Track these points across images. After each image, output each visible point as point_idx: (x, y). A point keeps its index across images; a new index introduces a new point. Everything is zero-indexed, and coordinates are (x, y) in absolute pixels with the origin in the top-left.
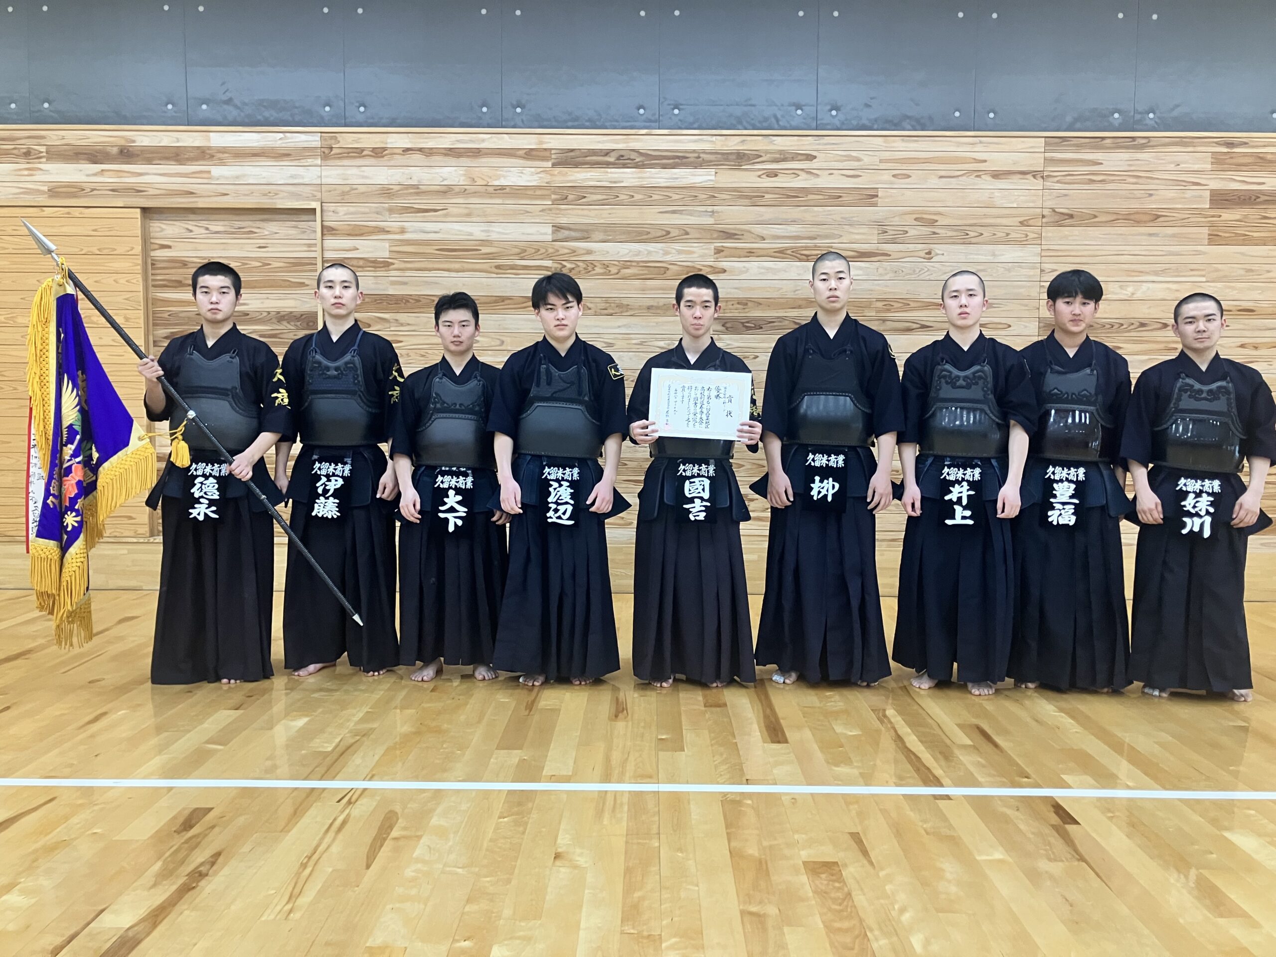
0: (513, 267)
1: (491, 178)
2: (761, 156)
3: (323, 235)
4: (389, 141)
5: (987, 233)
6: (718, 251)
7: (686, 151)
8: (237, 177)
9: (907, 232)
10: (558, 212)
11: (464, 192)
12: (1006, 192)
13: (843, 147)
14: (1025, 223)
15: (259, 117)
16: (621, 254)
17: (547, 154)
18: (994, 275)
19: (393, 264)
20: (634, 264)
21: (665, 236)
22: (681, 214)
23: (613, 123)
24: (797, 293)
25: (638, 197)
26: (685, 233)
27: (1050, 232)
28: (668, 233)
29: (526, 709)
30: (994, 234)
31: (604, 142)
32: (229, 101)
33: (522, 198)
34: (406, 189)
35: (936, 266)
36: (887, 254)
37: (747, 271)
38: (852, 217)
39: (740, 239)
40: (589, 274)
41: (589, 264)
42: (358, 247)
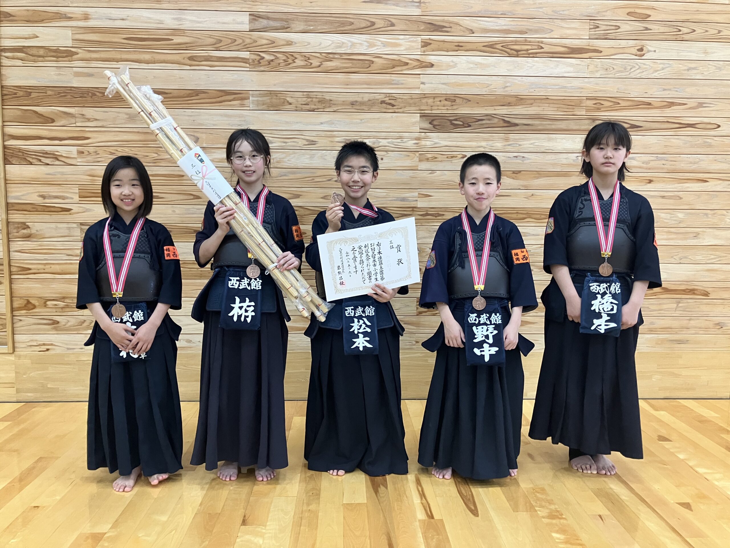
0: (208, 59)
5: (699, 30)
6: (426, 44)
9: (619, 27)
16: (322, 46)
18: (706, 73)
19: (78, 54)
20: (336, 56)
21: (370, 27)
24: (507, 89)
26: (390, 24)
30: (707, 31)
35: (647, 63)
36: (598, 50)
37: (455, 65)
38: (563, 11)
39: (447, 32)
40: (289, 66)
41: (289, 56)
42: (38, 35)
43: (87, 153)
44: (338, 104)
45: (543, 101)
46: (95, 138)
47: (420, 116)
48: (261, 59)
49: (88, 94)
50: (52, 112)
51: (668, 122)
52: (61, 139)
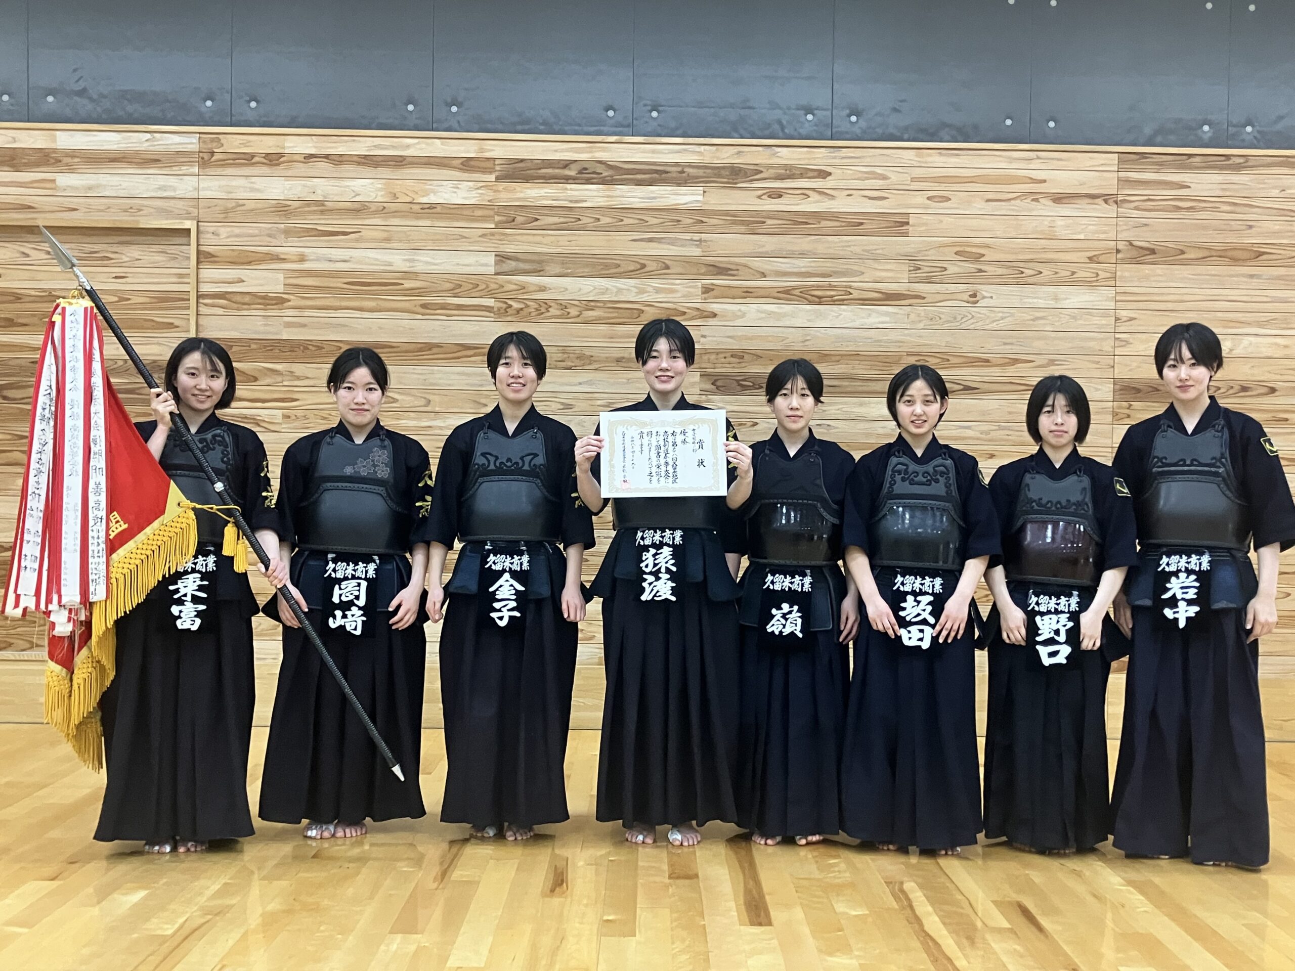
0: (444, 307)
1: (417, 193)
2: (762, 172)
3: (198, 262)
4: (287, 145)
5: (1047, 271)
6: (707, 290)
7: (666, 164)
8: (90, 188)
9: (946, 269)
10: (502, 237)
11: (382, 211)
12: (1070, 221)
13: (867, 161)
14: (1095, 259)
15: (121, 113)
16: (582, 292)
17: (489, 164)
18: (1056, 324)
19: (289, 301)
20: (599, 304)
21: (639, 269)
22: (659, 242)
23: (577, 128)
24: (807, 343)
25: (605, 220)
26: (664, 267)
27: (1126, 271)
28: (643, 266)
29: (434, 882)
30: (1056, 273)
31: (562, 151)
32: (82, 93)
33: (457, 220)
34: (309, 206)
35: (982, 312)
36: (920, 296)
37: (743, 315)
38: (875, 250)
39: (734, 275)
40: (542, 316)
41: (542, 304)
42: (244, 279)
43: (294, 418)
44: (599, 361)
45: (852, 358)
46: (303, 400)
47: (701, 375)
48: (508, 308)
49: (299, 348)
50: (255, 369)
51: (1011, 383)
52: (264, 401)
